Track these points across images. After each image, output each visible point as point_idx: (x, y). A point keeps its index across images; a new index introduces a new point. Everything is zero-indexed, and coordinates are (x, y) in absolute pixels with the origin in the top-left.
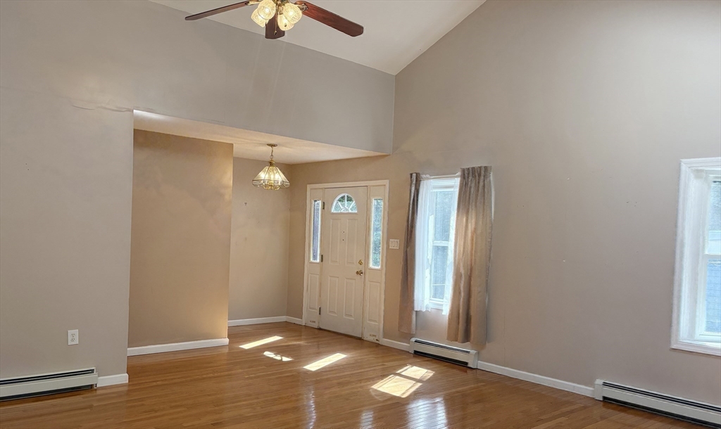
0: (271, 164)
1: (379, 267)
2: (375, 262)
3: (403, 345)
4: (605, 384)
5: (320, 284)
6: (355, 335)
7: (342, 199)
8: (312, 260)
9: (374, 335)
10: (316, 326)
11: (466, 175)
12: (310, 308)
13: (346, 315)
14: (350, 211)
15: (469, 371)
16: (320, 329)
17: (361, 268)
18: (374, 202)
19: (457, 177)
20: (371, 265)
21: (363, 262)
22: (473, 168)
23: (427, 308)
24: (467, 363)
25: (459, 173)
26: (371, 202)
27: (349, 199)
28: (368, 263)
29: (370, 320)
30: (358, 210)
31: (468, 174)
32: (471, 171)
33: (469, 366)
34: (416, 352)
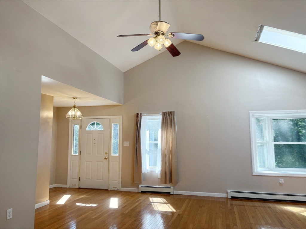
0: (74, 107)
1: (117, 155)
2: (115, 153)
3: (135, 190)
4: (231, 192)
5: (79, 166)
6: (104, 188)
7: (93, 124)
8: (72, 154)
9: (115, 187)
10: (77, 187)
11: (165, 114)
12: (72, 178)
13: (97, 179)
14: (99, 130)
15: (171, 196)
16: (80, 188)
17: (107, 156)
18: (113, 126)
19: (160, 115)
20: (112, 154)
21: (108, 153)
22: (168, 112)
23: (147, 171)
24: (170, 193)
25: (161, 114)
26: (112, 125)
27: (98, 124)
28: (111, 153)
29: (112, 180)
30: (104, 129)
31: (166, 114)
32: (167, 113)
33: (171, 193)
34: (142, 192)
